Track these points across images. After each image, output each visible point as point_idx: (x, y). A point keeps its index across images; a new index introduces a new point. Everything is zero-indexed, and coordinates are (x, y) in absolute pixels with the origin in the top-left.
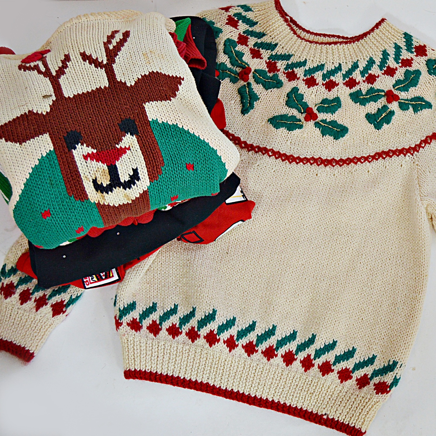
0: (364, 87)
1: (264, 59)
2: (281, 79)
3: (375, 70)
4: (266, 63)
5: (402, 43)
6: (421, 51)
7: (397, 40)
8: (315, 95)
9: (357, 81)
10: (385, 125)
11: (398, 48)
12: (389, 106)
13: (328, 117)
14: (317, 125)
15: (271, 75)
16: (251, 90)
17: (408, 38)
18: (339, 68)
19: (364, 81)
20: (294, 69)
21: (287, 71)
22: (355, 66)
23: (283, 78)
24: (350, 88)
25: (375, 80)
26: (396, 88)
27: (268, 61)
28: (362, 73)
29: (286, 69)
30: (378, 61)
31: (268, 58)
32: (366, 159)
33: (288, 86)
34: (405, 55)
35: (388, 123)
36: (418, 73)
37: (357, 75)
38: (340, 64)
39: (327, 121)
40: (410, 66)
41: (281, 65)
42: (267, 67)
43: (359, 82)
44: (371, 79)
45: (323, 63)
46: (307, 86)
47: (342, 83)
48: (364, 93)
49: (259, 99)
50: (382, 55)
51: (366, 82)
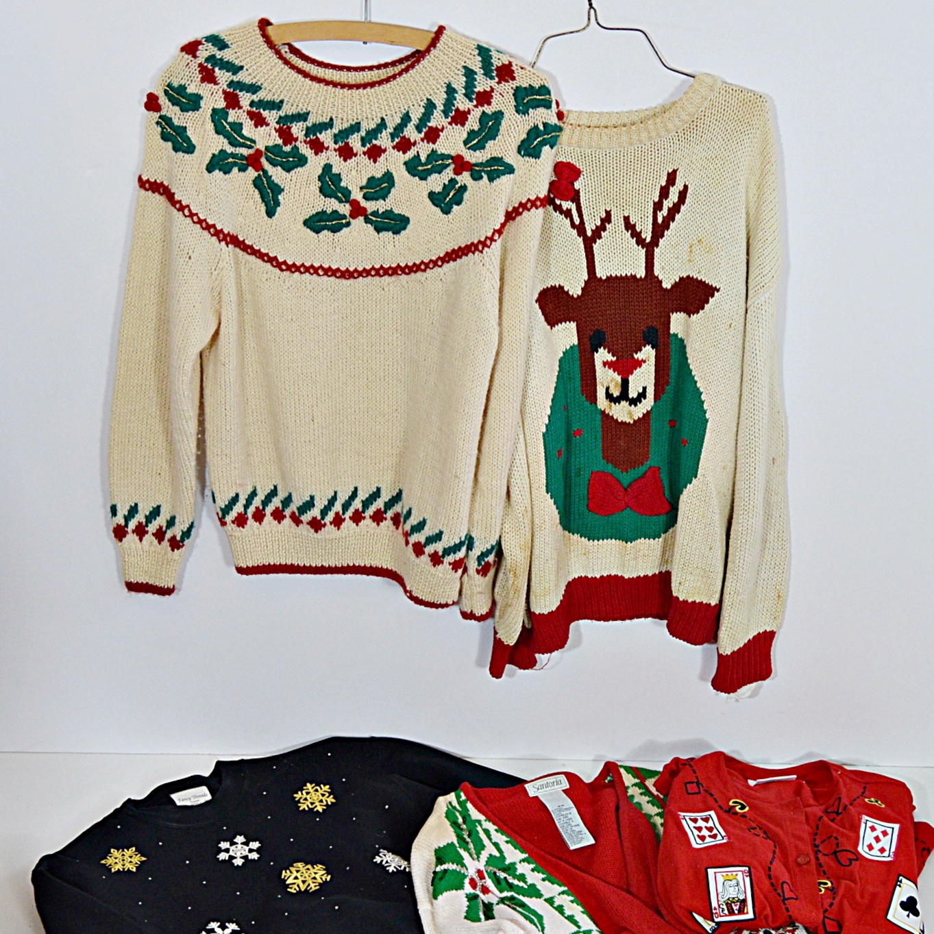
0: (424, 150)
1: (271, 125)
2: (303, 152)
3: (437, 120)
4: (276, 131)
5: (476, 64)
6: (506, 73)
7: (468, 61)
8: (357, 170)
9: (412, 141)
10: (455, 207)
11: (469, 73)
12: (458, 178)
13: (380, 206)
14: (367, 221)
15: (288, 148)
16: (269, 178)
17: (484, 52)
18: (382, 125)
19: (422, 140)
20: (318, 134)
21: (308, 139)
22: (406, 118)
23: (305, 150)
24: (404, 153)
25: (439, 136)
26: (468, 146)
27: (277, 127)
28: (418, 128)
29: (307, 135)
30: (440, 104)
31: (277, 123)
32: (435, 263)
33: (316, 163)
34: (482, 84)
35: (458, 204)
36: (498, 116)
37: (410, 132)
38: (383, 119)
39: (380, 212)
40: (489, 103)
41: (297, 130)
42: (280, 137)
43: (415, 141)
44: (433, 135)
45: (358, 121)
46: (342, 158)
47: (391, 148)
48: (423, 159)
49: (283, 190)
50: (445, 94)
51: (425, 141)
